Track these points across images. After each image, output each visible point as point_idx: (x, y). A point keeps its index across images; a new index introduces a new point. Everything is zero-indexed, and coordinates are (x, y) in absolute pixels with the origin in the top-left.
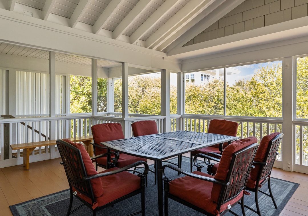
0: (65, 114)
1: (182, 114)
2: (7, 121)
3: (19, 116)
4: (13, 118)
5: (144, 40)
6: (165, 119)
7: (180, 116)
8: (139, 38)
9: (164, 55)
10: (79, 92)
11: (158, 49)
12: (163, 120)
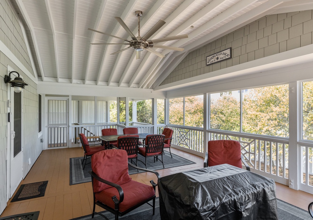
0: (107, 123)
1: (167, 124)
2: (77, 126)
3: (84, 124)
4: (79, 125)
5: (138, 83)
6: (153, 127)
7: (166, 125)
8: (133, 83)
9: (152, 90)
10: (123, 108)
11: (148, 87)
12: (152, 128)
